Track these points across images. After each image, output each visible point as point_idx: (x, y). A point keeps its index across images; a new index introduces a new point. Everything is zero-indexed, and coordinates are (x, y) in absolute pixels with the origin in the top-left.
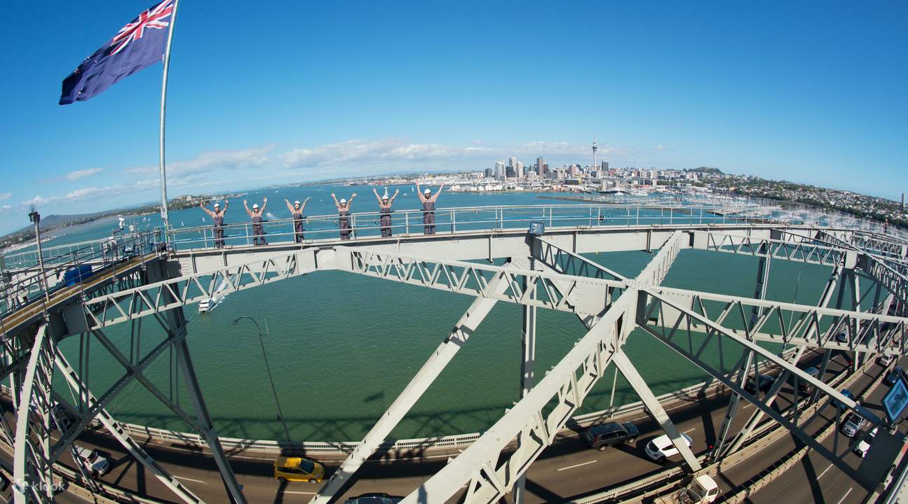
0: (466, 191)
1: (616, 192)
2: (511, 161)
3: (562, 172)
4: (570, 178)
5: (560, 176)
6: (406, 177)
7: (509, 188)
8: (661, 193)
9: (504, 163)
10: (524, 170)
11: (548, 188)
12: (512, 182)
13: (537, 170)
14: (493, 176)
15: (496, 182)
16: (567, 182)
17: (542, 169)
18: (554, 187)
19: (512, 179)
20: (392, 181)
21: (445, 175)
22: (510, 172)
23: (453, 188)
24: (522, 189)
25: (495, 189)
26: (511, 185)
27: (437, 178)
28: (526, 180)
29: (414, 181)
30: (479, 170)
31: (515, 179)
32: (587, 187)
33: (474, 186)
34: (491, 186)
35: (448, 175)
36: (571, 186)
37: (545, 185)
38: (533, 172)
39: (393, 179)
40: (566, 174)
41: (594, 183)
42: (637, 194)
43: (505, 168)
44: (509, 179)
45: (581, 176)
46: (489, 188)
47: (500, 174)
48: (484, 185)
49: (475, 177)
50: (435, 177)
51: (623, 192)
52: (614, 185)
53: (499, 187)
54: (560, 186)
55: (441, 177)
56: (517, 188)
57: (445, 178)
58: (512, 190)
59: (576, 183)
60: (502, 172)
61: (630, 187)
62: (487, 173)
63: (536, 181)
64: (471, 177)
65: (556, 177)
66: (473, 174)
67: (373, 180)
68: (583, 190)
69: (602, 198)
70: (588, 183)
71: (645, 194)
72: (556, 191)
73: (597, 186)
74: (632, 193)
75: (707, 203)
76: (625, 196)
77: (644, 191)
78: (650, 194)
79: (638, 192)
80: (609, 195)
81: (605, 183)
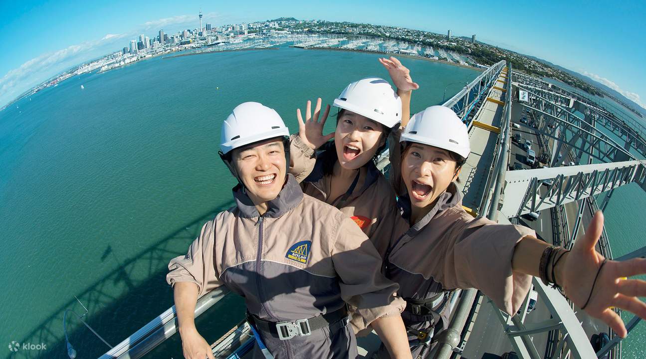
0: (112, 68)
1: (219, 43)
2: (140, 38)
3: (177, 37)
4: (184, 41)
5: (176, 41)
6: (69, 71)
7: (141, 57)
8: (252, 39)
9: (135, 41)
10: (150, 42)
11: (169, 51)
12: (143, 53)
13: (159, 40)
14: (129, 52)
15: (132, 55)
16: (182, 44)
17: (164, 39)
18: (174, 49)
19: (142, 50)
20: (62, 78)
21: (95, 61)
22: (140, 46)
23: (103, 69)
24: (151, 56)
25: (132, 61)
26: (143, 54)
27: (91, 65)
28: (152, 49)
29: (76, 72)
30: (118, 50)
31: (144, 50)
32: (197, 44)
33: (117, 63)
34: (129, 59)
35: (97, 60)
36: (185, 46)
37: (166, 49)
38: (157, 42)
39: (62, 76)
40: (180, 38)
41: (201, 40)
42: (234, 42)
43: (137, 44)
44: (140, 51)
45: (191, 37)
46: (128, 61)
47: (134, 49)
48: (124, 60)
49: (117, 56)
50: (89, 65)
51: (224, 42)
52: (217, 39)
53: (135, 59)
54: (177, 48)
55: (93, 63)
56: (147, 56)
57: (96, 63)
58: (143, 59)
59: (189, 42)
60: (135, 47)
61: (228, 38)
62: (125, 51)
63: (159, 47)
64: (114, 57)
65: (173, 41)
66: (115, 54)
67: (49, 82)
68: (194, 46)
69: (210, 49)
70: (197, 41)
71: (242, 41)
72: (175, 51)
73: (204, 42)
74: (231, 42)
75: (288, 41)
76: (226, 45)
77: (239, 39)
78: (244, 41)
79: (235, 41)
80: (214, 46)
81: (209, 39)
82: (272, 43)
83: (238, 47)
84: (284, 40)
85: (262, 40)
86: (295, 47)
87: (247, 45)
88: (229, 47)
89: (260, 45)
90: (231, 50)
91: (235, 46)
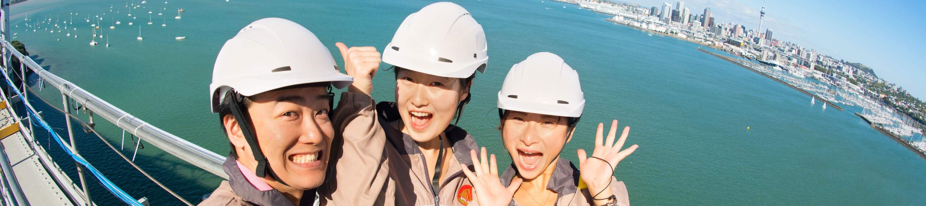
0: (629, 24)
1: (775, 65)
2: (679, 5)
3: (726, 29)
4: (733, 38)
5: (724, 34)
7: (672, 32)
8: (817, 80)
10: (690, 18)
11: (710, 43)
12: (675, 27)
13: (702, 21)
14: (659, 16)
15: (661, 22)
16: (729, 42)
17: (707, 21)
18: (717, 44)
19: (676, 23)
22: (676, 16)
23: (617, 19)
24: (684, 37)
25: (658, 30)
26: (675, 29)
27: (602, 4)
28: (690, 28)
30: (646, 6)
31: (679, 24)
32: (749, 52)
33: (639, 21)
34: (655, 26)
36: (733, 47)
37: (708, 39)
38: (698, 22)
40: (730, 33)
41: (755, 49)
42: (794, 74)
43: (672, 10)
44: (674, 23)
45: (743, 39)
46: (652, 27)
47: (666, 15)
48: (649, 23)
49: (642, 12)
50: (600, 3)
51: (782, 68)
52: (775, 58)
53: (662, 29)
54: (722, 44)
55: (606, 4)
56: (680, 35)
57: (610, 6)
58: (674, 35)
59: (738, 45)
60: (668, 14)
61: (789, 64)
62: (654, 11)
63: (699, 32)
64: (638, 11)
65: (719, 33)
66: (640, 8)
68: (743, 54)
69: (761, 68)
70: (750, 48)
71: (803, 77)
72: (718, 48)
73: (758, 53)
74: (790, 72)
75: (858, 104)
76: (783, 72)
77: (801, 73)
78: (807, 78)
79: (795, 72)
80: (767, 66)
81: (765, 52)
82: (838, 98)
83: (797, 83)
84: (852, 100)
85: (826, 87)
86: (862, 117)
87: (808, 87)
88: (786, 78)
89: (822, 93)
90: (785, 84)
91: (793, 79)
